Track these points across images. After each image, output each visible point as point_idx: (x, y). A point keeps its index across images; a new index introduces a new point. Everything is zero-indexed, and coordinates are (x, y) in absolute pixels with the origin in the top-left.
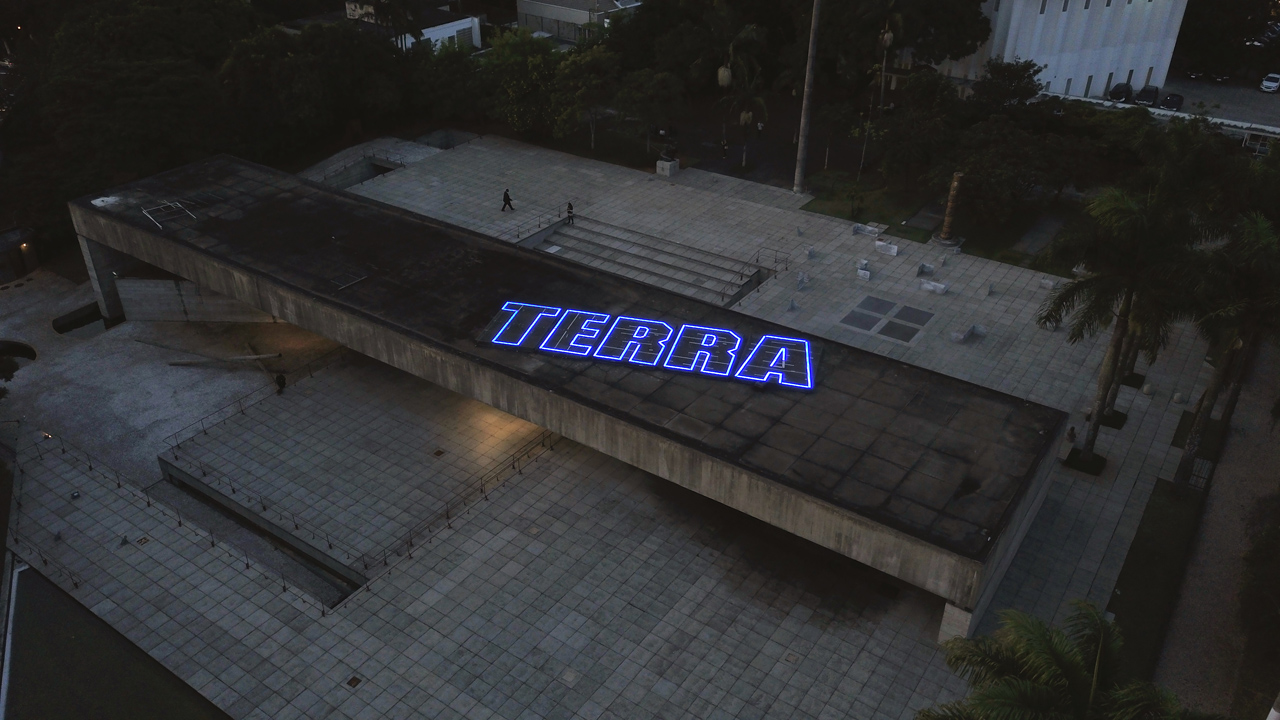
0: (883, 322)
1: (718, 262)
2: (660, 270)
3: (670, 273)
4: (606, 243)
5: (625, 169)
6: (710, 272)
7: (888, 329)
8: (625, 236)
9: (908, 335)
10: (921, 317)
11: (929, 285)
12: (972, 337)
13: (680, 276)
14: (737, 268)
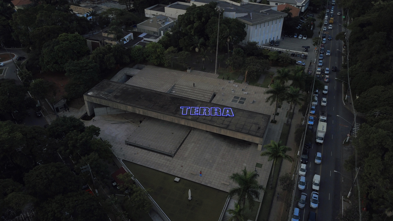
0: (238, 101)
1: (206, 92)
2: (196, 94)
3: (198, 95)
4: (184, 89)
5: (180, 71)
6: (205, 94)
7: (240, 102)
8: (187, 88)
9: (243, 103)
10: (245, 99)
11: (245, 93)
12: (254, 102)
13: (200, 95)
14: (210, 92)
